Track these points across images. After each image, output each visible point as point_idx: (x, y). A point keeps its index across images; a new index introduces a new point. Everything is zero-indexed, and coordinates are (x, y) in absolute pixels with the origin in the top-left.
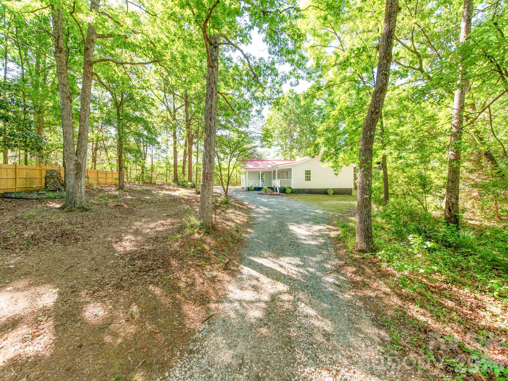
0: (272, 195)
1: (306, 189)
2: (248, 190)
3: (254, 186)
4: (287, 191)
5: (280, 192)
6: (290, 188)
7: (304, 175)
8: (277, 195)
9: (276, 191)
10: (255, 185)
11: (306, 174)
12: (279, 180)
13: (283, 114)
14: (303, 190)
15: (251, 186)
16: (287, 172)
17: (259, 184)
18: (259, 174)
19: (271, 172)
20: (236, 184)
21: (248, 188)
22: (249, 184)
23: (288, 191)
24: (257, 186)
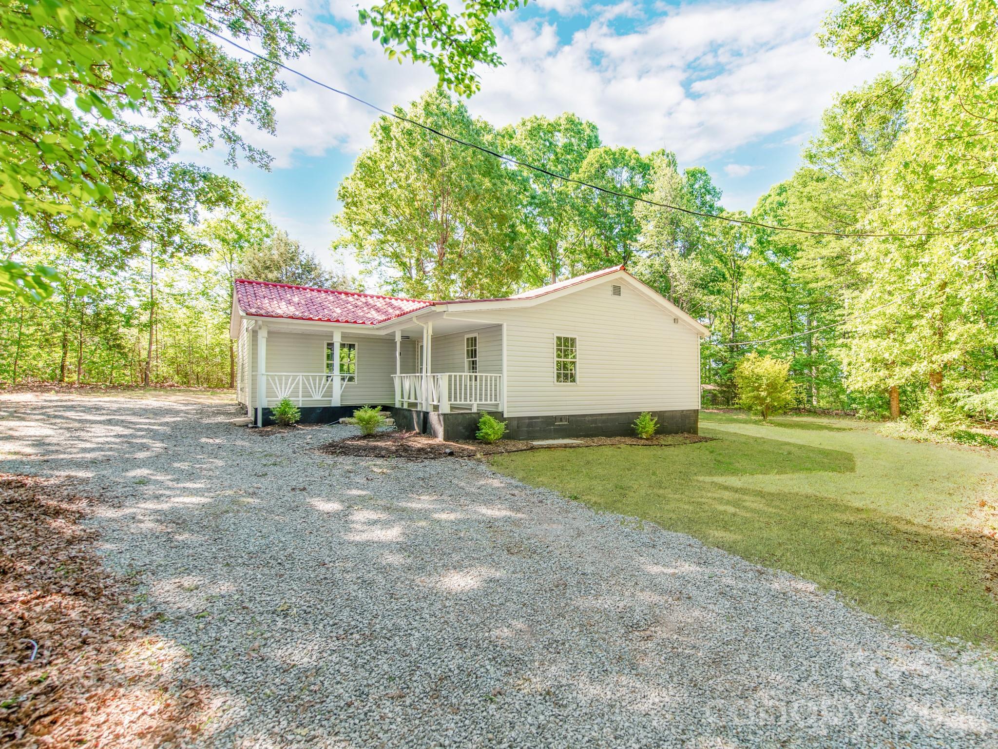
0: (406, 453)
1: (561, 418)
2: (267, 422)
3: (301, 401)
4: (485, 430)
5: (447, 438)
6: (498, 416)
7: (549, 360)
8: (434, 453)
9: (426, 429)
10: (306, 393)
11: (559, 356)
12: (444, 379)
13: (418, 153)
14: (549, 420)
15: (286, 403)
16: (473, 341)
17: (329, 393)
18: (330, 346)
19: (389, 341)
20: (227, 379)
21: (267, 412)
22: (270, 393)
23: (493, 429)
24: (317, 399)
